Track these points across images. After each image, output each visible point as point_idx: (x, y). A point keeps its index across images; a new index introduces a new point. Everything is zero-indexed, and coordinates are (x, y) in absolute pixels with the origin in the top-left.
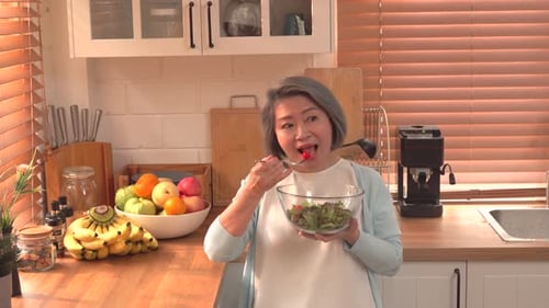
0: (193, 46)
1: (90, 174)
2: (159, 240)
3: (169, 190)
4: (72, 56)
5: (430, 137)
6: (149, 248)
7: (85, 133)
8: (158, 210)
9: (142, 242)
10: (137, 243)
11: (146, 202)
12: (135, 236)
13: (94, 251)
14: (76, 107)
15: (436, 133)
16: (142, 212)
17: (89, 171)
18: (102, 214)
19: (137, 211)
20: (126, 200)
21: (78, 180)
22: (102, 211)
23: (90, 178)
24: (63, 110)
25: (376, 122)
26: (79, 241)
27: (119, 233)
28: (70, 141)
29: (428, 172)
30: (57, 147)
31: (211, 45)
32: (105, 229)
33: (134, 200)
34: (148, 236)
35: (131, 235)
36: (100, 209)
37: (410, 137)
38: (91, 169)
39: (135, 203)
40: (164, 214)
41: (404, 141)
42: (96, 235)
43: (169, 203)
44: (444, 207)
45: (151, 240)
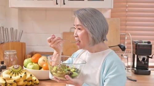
0: (57, 4)
1: (15, 53)
2: (39, 80)
3: (45, 60)
4: (10, 6)
5: (147, 44)
6: (35, 83)
7: (16, 38)
8: (40, 68)
9: (31, 81)
10: (29, 81)
11: (36, 65)
12: (29, 78)
13: (10, 84)
14: (13, 28)
15: (149, 42)
16: (33, 68)
17: (15, 52)
18: (16, 68)
19: (31, 68)
20: (28, 63)
21: (10, 55)
22: (16, 67)
23: (15, 54)
24: (7, 29)
25: (124, 39)
26: (5, 80)
27: (21, 77)
28: (10, 41)
29: (146, 57)
30: (4, 43)
31: (64, 4)
32: (17, 75)
33: (31, 63)
34: (34, 78)
35: (27, 78)
36: (16, 66)
37: (139, 44)
38: (15, 51)
39: (31, 65)
40: (42, 70)
41: (136, 45)
42: (11, 77)
43: (44, 65)
44: (151, 71)
45: (36, 80)
